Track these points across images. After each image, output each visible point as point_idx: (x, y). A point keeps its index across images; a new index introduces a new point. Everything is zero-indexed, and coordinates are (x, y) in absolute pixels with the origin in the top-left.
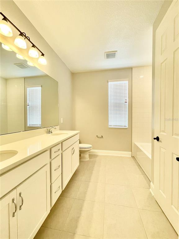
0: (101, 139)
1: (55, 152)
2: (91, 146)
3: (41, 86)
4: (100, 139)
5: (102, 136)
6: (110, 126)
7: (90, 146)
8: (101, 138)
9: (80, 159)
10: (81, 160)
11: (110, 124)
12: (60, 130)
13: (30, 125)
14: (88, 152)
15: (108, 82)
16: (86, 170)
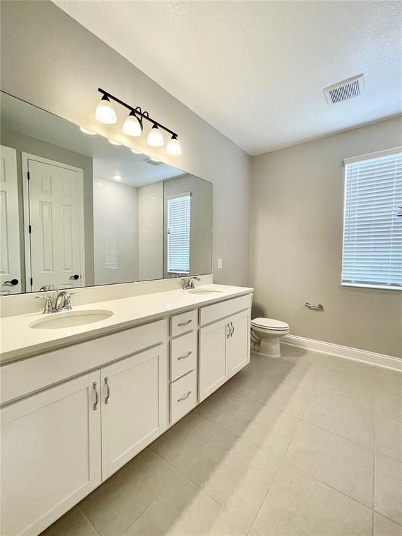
0: (320, 313)
1: (179, 325)
2: (287, 325)
3: (191, 195)
4: (314, 312)
5: (321, 307)
6: (344, 281)
7: (284, 325)
8: (316, 310)
11: (344, 276)
12: (214, 283)
13: (171, 270)
14: (278, 338)
15: (343, 164)
16: (265, 378)
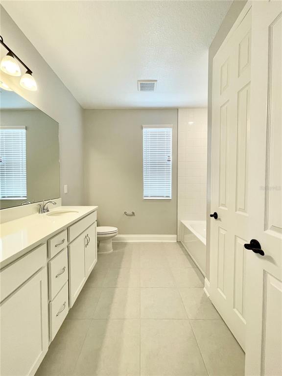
1: (56, 246)
4: (130, 217)
5: (133, 213)
6: (145, 196)
7: (114, 229)
9: (98, 251)
10: (99, 253)
12: (63, 205)
14: (111, 239)
15: (142, 128)
16: (109, 269)
